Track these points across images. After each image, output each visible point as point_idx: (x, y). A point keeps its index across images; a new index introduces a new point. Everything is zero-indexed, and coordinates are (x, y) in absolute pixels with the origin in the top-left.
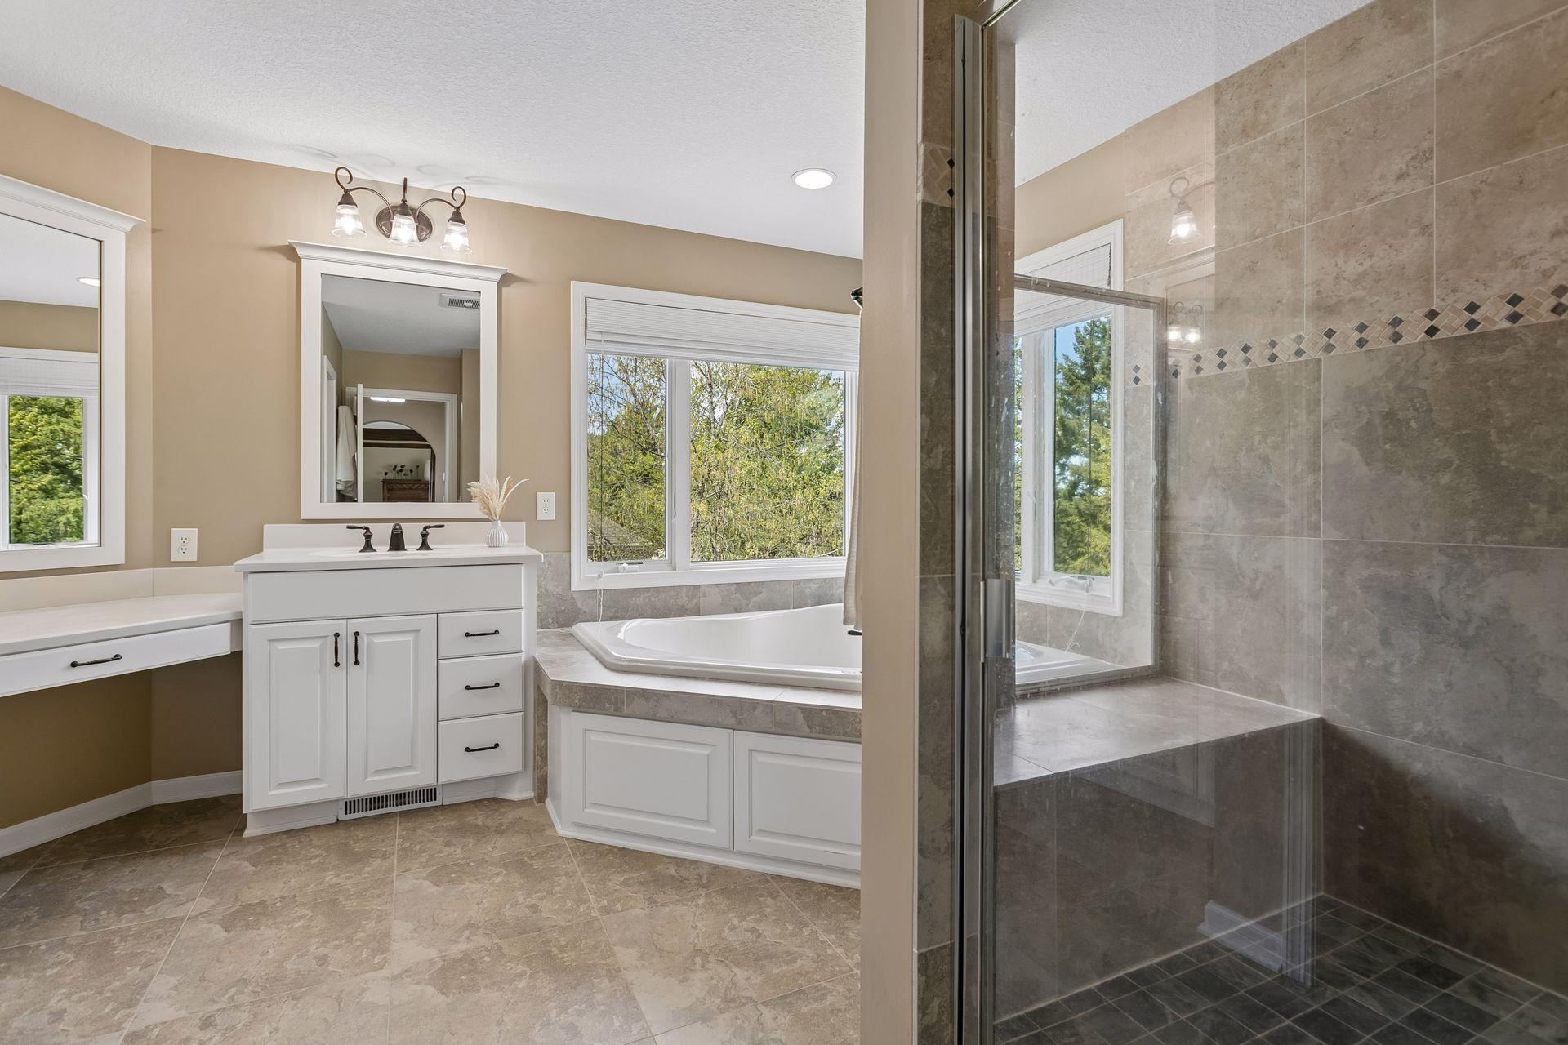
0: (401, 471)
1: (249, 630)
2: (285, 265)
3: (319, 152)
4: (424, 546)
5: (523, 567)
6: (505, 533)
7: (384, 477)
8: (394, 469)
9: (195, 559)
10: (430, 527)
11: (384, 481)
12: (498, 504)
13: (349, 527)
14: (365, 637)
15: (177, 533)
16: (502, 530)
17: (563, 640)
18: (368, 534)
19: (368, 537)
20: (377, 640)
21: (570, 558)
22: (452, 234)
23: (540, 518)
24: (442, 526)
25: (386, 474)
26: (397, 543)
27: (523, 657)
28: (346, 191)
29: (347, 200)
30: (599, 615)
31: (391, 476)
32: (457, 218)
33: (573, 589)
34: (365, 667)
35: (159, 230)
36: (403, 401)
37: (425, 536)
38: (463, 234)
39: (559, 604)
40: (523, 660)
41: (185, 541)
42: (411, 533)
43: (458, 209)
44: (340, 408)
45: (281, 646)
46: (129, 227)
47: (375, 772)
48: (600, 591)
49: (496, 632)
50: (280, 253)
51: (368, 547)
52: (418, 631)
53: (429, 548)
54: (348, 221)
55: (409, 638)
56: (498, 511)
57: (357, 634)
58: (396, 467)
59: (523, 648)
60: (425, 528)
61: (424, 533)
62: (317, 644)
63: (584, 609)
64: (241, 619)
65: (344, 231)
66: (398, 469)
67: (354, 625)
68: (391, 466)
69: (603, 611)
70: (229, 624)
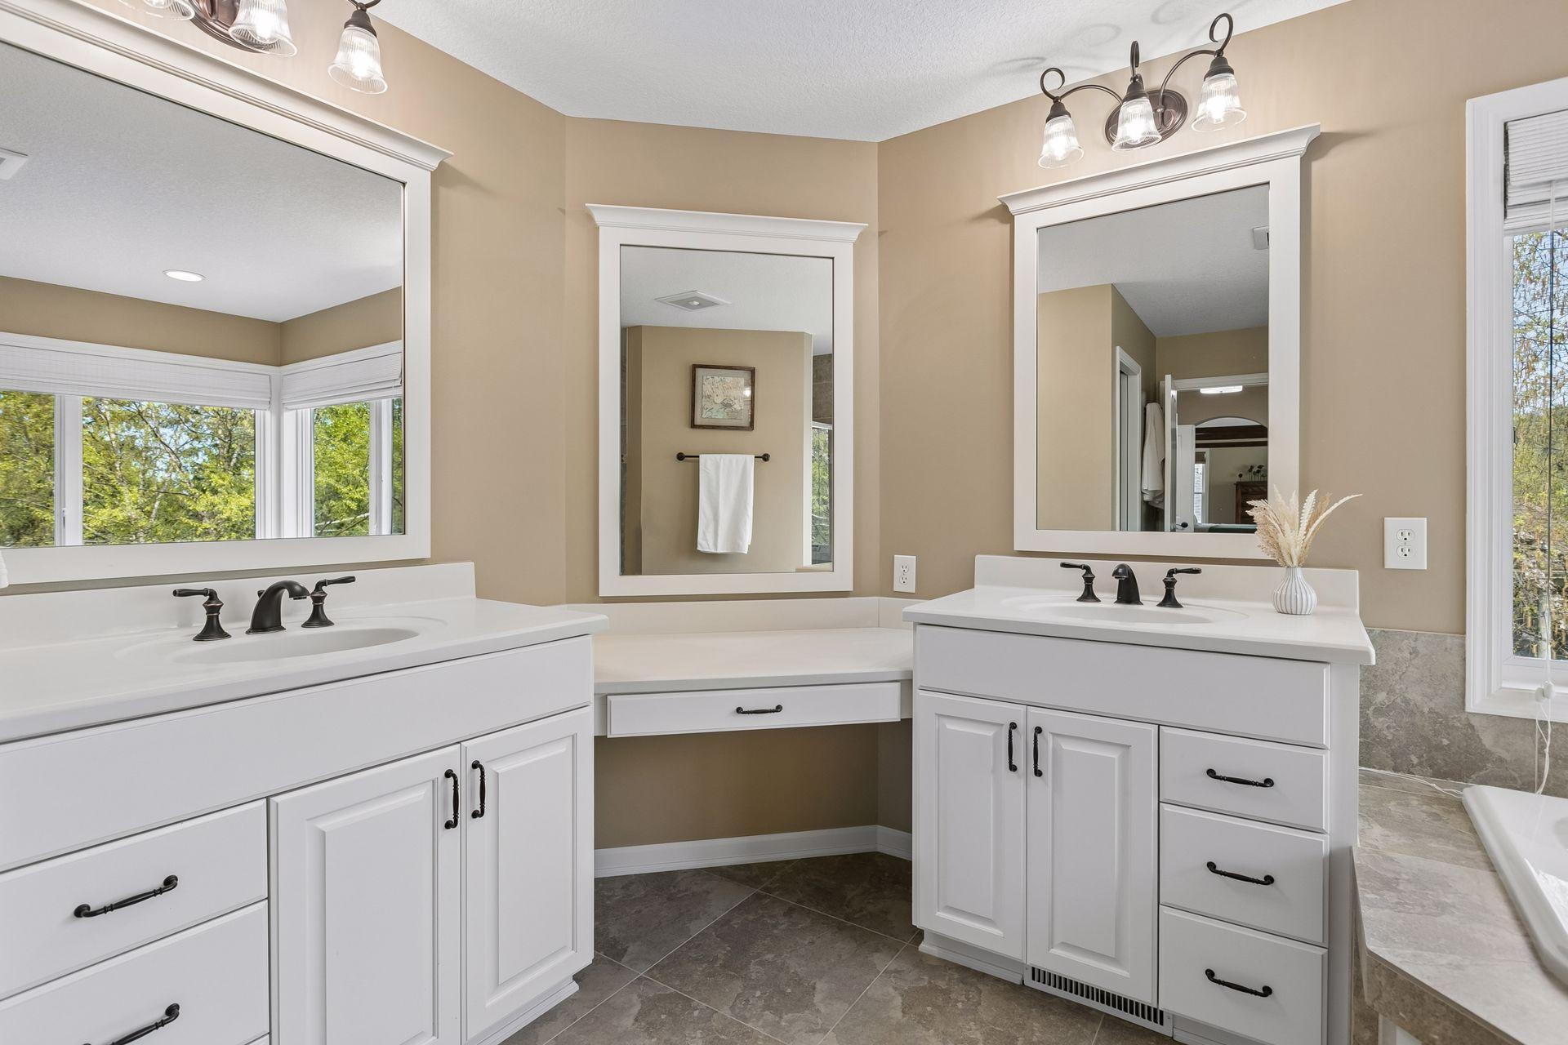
0: (1258, 472)
1: (918, 695)
2: (998, 229)
3: (1025, 62)
4: (1169, 600)
5: (1326, 671)
6: (1311, 589)
7: (1238, 479)
8: (1250, 470)
9: (913, 590)
10: (1178, 572)
11: (1238, 484)
12: (1295, 540)
13: (1064, 565)
14: (1050, 738)
15: (899, 559)
16: (1305, 585)
17: (1437, 817)
18: (1089, 576)
19: (1089, 580)
20: (1067, 746)
21: (1463, 646)
22: (1210, 100)
23: (1390, 563)
24: (1197, 571)
25: (1241, 476)
26: (1128, 592)
27: (1325, 844)
28: (1056, 100)
29: (1058, 111)
30: (1541, 777)
31: (1246, 478)
32: (1220, 67)
33: (1471, 707)
34: (1050, 784)
35: (886, 232)
36: (1239, 389)
37: (1170, 585)
38: (1231, 92)
39: (1437, 733)
40: (1325, 850)
41: (905, 568)
42: (1149, 578)
43: (1220, 53)
44: (1149, 406)
45: (951, 726)
46: (854, 236)
47: (1063, 943)
48: (1543, 724)
49: (1268, 782)
50: (993, 217)
51: (1089, 595)
52: (1129, 747)
53: (1177, 605)
54: (1059, 139)
55: (1114, 755)
56: (1296, 551)
57: (1039, 730)
58: (1252, 467)
59: (1326, 825)
60: (1171, 573)
61: (1169, 579)
62: (989, 733)
63: (1499, 752)
64: (912, 680)
65: (1055, 157)
66: (1255, 469)
67: (1038, 717)
68: (1246, 467)
69: (1552, 766)
70: (899, 683)
